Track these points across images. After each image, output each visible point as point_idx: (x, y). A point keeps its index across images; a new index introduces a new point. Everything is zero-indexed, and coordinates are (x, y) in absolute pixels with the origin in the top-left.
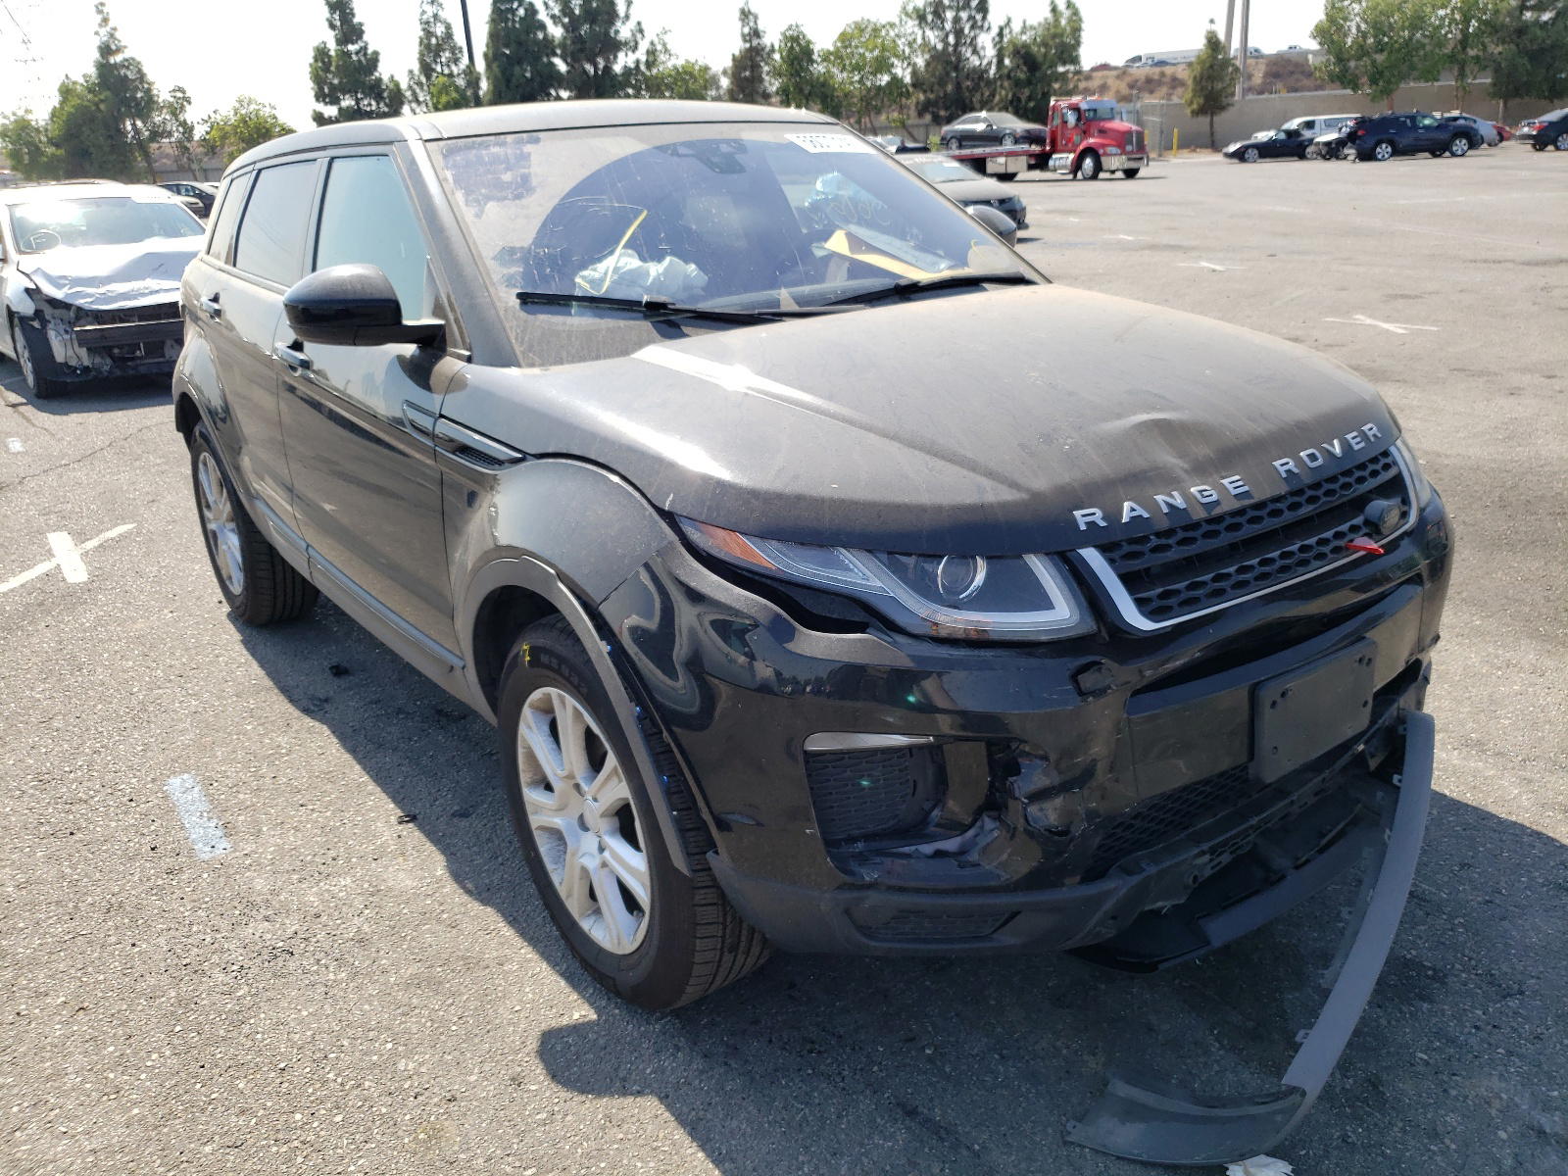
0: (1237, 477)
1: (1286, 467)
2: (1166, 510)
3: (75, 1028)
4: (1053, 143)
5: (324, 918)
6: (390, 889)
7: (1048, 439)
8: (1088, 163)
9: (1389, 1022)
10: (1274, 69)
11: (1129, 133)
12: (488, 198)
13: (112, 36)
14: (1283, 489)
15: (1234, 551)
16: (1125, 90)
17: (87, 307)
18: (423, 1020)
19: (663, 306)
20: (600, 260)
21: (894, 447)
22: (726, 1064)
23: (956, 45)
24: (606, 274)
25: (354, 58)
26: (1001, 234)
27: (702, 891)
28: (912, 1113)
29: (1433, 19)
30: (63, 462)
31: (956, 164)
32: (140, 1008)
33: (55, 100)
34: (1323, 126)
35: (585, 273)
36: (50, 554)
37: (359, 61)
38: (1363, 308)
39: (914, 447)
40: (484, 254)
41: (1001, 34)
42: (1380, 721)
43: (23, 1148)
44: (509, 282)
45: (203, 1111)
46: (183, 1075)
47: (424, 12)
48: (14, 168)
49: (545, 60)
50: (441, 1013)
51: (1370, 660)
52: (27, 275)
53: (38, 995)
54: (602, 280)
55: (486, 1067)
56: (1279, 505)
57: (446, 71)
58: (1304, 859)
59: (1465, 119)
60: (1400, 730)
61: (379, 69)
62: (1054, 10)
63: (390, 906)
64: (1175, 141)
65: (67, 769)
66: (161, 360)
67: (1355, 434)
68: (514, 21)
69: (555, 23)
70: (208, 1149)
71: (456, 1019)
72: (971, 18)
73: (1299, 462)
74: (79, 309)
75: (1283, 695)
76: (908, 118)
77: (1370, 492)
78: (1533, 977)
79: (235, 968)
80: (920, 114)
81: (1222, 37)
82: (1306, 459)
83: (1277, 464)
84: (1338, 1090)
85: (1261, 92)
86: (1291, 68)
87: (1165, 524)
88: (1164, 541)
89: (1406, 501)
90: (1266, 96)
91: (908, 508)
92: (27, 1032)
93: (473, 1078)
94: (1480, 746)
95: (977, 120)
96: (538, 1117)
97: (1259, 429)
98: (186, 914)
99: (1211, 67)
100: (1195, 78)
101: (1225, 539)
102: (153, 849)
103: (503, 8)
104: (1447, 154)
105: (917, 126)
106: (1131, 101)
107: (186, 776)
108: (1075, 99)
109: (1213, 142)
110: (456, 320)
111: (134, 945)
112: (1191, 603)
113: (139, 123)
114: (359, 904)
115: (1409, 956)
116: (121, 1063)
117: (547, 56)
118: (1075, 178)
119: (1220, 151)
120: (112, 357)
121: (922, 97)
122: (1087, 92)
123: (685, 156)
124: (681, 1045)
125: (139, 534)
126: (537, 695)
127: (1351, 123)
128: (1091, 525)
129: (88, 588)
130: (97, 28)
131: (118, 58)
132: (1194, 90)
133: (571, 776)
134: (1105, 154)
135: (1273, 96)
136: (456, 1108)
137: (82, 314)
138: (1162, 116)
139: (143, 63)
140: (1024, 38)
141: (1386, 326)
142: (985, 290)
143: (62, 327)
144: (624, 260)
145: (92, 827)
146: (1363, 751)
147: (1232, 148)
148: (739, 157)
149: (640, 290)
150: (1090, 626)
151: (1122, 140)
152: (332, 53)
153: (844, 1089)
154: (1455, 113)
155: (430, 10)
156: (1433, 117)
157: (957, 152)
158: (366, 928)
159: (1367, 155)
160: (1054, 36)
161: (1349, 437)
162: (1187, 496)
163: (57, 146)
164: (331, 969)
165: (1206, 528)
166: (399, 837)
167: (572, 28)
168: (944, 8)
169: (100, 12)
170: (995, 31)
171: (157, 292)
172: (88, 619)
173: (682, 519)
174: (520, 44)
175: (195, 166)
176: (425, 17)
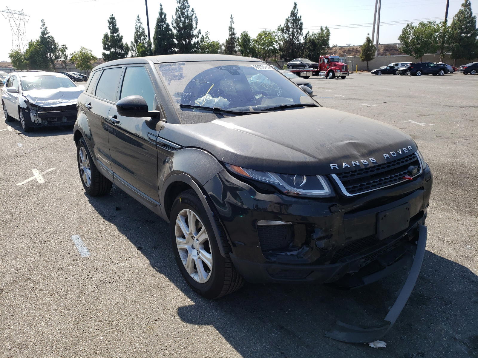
0: (373, 158)
1: (387, 156)
2: (354, 165)
3: (52, 299)
4: (321, 68)
5: (118, 274)
6: (136, 266)
7: (323, 146)
8: (331, 74)
9: (414, 310)
10: (386, 48)
11: (343, 66)
12: (172, 79)
13: (45, 29)
14: (386, 162)
15: (372, 177)
16: (342, 53)
17: (42, 106)
18: (147, 300)
19: (219, 109)
20: (201, 97)
21: (282, 147)
22: (231, 314)
23: (293, 39)
24: (203, 100)
25: (116, 38)
26: (308, 93)
27: (227, 264)
28: (282, 328)
29: (434, 36)
30: (34, 150)
31: (292, 73)
32: (69, 294)
33: (27, 47)
34: (401, 66)
35: (197, 100)
36: (33, 175)
37: (117, 38)
38: (412, 118)
39: (288, 147)
40: (171, 94)
41: (306, 36)
42: (412, 227)
43: (40, 329)
44: (178, 102)
45: (89, 320)
46: (83, 311)
47: (137, 25)
48: (14, 66)
49: (171, 40)
50: (152, 298)
51: (409, 209)
52: (25, 97)
53: (41, 290)
54: (202, 102)
55: (165, 312)
56: (384, 166)
57: (142, 42)
58: (391, 263)
59: (443, 64)
60: (418, 230)
61: (122, 41)
62: (322, 29)
63: (136, 271)
64: (357, 68)
65: (43, 232)
66: (62, 122)
67: (405, 148)
68: (162, 28)
69: (174, 29)
70: (91, 330)
71: (156, 300)
72: (297, 31)
73: (390, 155)
74: (39, 107)
75: (385, 216)
76: (278, 59)
77: (409, 164)
78: (454, 300)
79: (94, 285)
80: (281, 59)
81: (371, 38)
82: (392, 154)
83: (384, 155)
84: (399, 326)
85: (382, 55)
86: (392, 48)
87: (354, 169)
88: (353, 173)
89: (419, 167)
90: (384, 56)
91: (286, 162)
92: (38, 299)
93: (162, 315)
94: (442, 240)
95: (298, 61)
96: (180, 325)
97: (379, 146)
98: (80, 271)
99: (368, 47)
100: (363, 50)
101: (370, 174)
102: (69, 254)
103: (159, 24)
104: (438, 75)
105: (280, 62)
106: (344, 56)
107: (76, 235)
108: (327, 56)
109: (368, 69)
110: (163, 112)
111: (66, 278)
112: (361, 190)
113: (52, 55)
114: (127, 270)
115: (420, 293)
116: (65, 307)
117: (172, 39)
118: (327, 79)
119: (370, 72)
120: (48, 121)
121: (282, 53)
122: (331, 53)
123: (224, 70)
124: (218, 308)
125: (57, 170)
126: (182, 211)
127: (409, 65)
128: (334, 168)
129: (44, 184)
130: (41, 27)
131: (47, 36)
132: (363, 54)
133: (191, 233)
134: (336, 72)
135: (386, 56)
136: (157, 322)
137: (40, 108)
138: (353, 61)
139: (54, 37)
140: (313, 37)
141: (418, 123)
142: (304, 108)
143: (34, 112)
144: (208, 97)
145: (52, 248)
146: (407, 234)
147: (374, 71)
148: (238, 71)
149: (212, 105)
150: (334, 195)
151: (341, 68)
152: (109, 36)
153: (263, 321)
154: (440, 63)
155: (138, 24)
156: (433, 64)
157: (292, 70)
158: (130, 276)
159: (414, 74)
160: (322, 37)
161: (404, 149)
162: (360, 162)
163: (27, 60)
164: (121, 286)
165: (365, 170)
166: (138, 253)
167: (179, 31)
168: (289, 28)
169: (42, 22)
170: (304, 35)
171: (61, 103)
172: (46, 193)
173: (226, 164)
174: (164, 35)
175: (67, 67)
176: (137, 27)
